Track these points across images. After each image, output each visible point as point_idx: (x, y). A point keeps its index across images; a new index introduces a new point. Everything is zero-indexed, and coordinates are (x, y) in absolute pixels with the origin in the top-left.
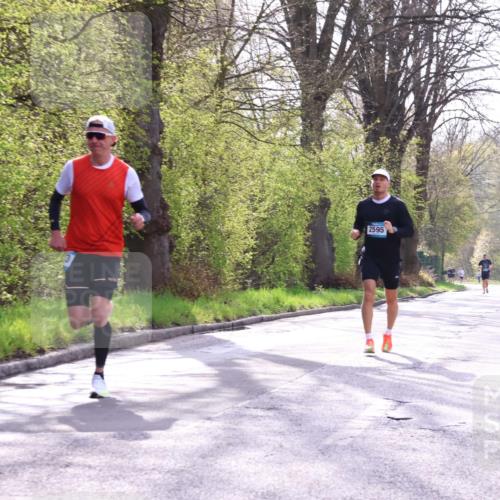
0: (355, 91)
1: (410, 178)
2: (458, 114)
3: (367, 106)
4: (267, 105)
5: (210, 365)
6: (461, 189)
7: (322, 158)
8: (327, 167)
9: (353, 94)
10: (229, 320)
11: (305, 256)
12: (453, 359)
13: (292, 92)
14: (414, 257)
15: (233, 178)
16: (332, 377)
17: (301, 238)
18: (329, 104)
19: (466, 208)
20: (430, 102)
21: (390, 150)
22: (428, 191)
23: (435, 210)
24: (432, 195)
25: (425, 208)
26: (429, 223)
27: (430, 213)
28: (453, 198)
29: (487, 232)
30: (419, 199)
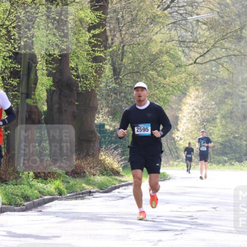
1: (82, 14)
6: (157, 29)
14: (92, 132)
19: (165, 58)
22: (108, 33)
23: (120, 62)
24: (116, 39)
25: (105, 59)
26: (112, 82)
27: (112, 66)
28: (145, 44)
29: (197, 93)
30: (95, 46)
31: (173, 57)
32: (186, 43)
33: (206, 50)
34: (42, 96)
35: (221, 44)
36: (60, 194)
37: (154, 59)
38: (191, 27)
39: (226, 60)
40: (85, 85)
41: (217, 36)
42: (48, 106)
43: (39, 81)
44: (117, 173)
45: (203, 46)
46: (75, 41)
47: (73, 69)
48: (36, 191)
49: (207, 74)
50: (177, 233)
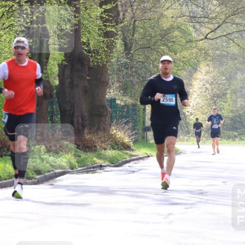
6: (168, 4)
19: (176, 33)
22: (120, 9)
23: (131, 37)
24: (127, 14)
25: (116, 34)
26: (123, 56)
27: (124, 41)
28: (156, 19)
29: (207, 68)
30: (107, 21)
31: (185, 33)
32: (197, 19)
33: (217, 25)
34: (54, 71)
35: (232, 19)
36: (72, 167)
37: (165, 35)
38: (202, 3)
39: (236, 36)
40: (96, 60)
41: (227, 11)
42: (59, 81)
43: (51, 56)
44: (127, 147)
45: (214, 22)
46: (86, 16)
47: (84, 44)
48: (48, 165)
49: (217, 49)
50: (187, 206)
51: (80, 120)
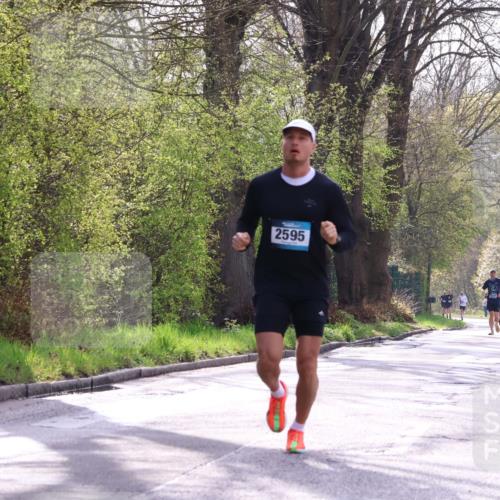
0: (291, 10)
1: (378, 149)
2: (455, 47)
3: (310, 33)
4: (151, 30)
5: (55, 447)
6: (457, 167)
7: (239, 116)
8: (246, 130)
9: (288, 13)
10: (86, 376)
11: (209, 272)
12: (444, 437)
13: (190, 10)
14: (384, 275)
15: (95, 147)
16: (252, 467)
17: (202, 243)
18: (250, 29)
19: (466, 197)
20: (410, 28)
21: (346, 104)
22: (405, 170)
23: (416, 200)
24: (413, 176)
25: (401, 198)
26: (407, 221)
27: (408, 205)
28: (444, 182)
30: (391, 183)
31: (474, 197)
36: (348, 340)
37: (453, 199)
38: (494, 165)
40: (378, 225)
44: (409, 319)
46: (369, 177)
47: (366, 207)
51: (359, 288)
